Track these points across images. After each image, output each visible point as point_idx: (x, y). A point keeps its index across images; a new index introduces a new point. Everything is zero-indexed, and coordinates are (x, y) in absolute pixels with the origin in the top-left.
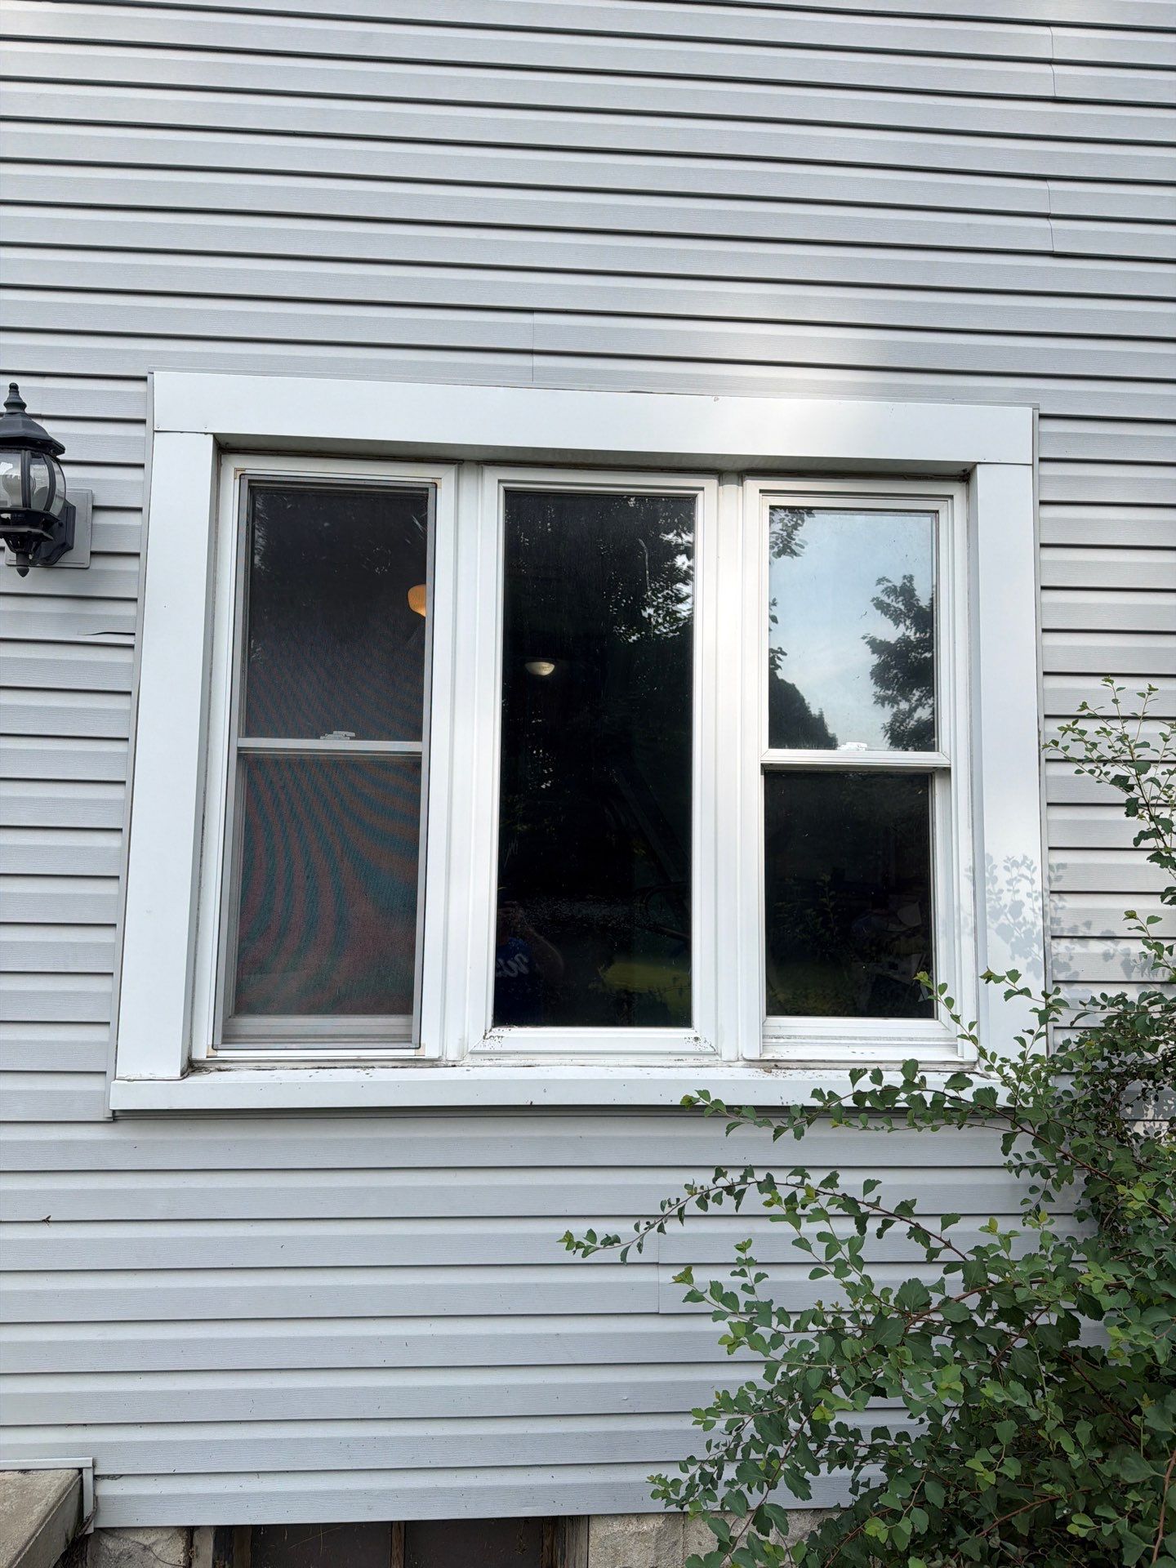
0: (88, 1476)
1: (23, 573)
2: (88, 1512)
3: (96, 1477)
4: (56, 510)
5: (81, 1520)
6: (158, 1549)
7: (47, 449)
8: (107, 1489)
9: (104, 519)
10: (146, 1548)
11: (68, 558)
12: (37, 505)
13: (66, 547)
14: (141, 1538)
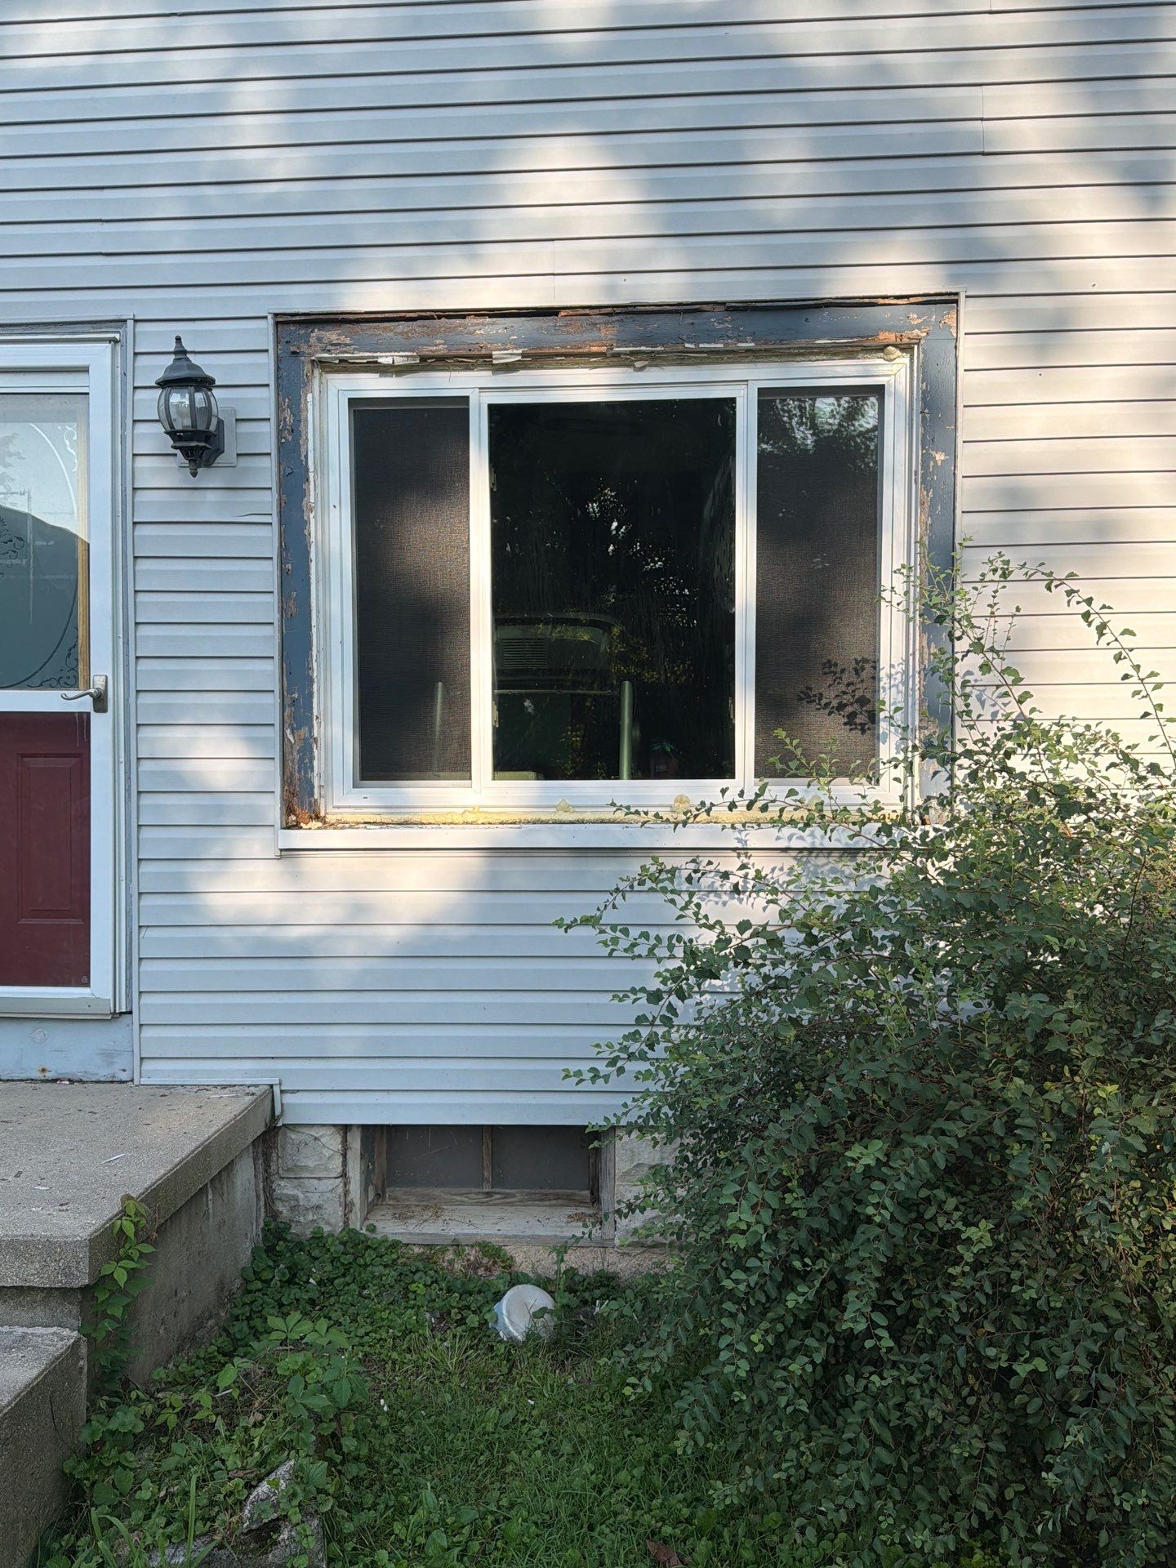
0: (277, 1090)
1: (194, 474)
2: (278, 1112)
3: (282, 1092)
4: (212, 428)
5: (274, 1117)
6: (324, 1140)
7: (203, 383)
8: (290, 1099)
9: (245, 428)
10: (316, 1139)
11: (220, 460)
12: (201, 427)
13: (219, 451)
14: (314, 1132)
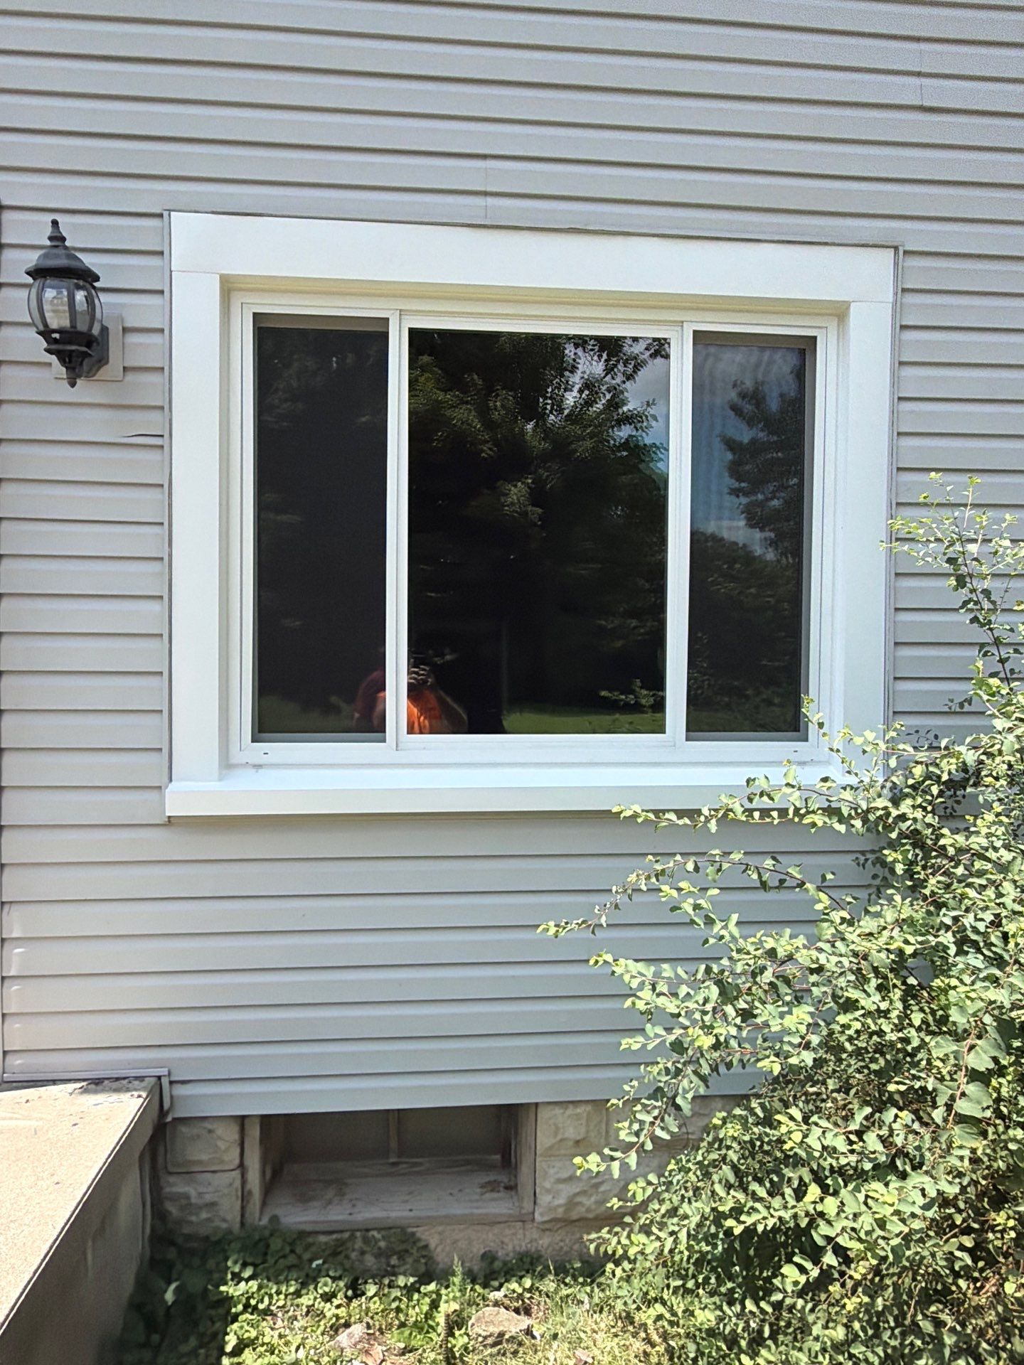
0: (165, 1082)
1: (73, 385)
2: (166, 1106)
3: (171, 1083)
4: (96, 331)
6: (219, 1132)
7: (86, 277)
8: (180, 1091)
9: (132, 338)
10: (210, 1131)
11: (104, 372)
13: (103, 361)
14: (208, 1125)
